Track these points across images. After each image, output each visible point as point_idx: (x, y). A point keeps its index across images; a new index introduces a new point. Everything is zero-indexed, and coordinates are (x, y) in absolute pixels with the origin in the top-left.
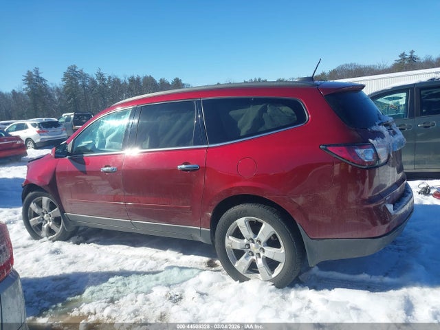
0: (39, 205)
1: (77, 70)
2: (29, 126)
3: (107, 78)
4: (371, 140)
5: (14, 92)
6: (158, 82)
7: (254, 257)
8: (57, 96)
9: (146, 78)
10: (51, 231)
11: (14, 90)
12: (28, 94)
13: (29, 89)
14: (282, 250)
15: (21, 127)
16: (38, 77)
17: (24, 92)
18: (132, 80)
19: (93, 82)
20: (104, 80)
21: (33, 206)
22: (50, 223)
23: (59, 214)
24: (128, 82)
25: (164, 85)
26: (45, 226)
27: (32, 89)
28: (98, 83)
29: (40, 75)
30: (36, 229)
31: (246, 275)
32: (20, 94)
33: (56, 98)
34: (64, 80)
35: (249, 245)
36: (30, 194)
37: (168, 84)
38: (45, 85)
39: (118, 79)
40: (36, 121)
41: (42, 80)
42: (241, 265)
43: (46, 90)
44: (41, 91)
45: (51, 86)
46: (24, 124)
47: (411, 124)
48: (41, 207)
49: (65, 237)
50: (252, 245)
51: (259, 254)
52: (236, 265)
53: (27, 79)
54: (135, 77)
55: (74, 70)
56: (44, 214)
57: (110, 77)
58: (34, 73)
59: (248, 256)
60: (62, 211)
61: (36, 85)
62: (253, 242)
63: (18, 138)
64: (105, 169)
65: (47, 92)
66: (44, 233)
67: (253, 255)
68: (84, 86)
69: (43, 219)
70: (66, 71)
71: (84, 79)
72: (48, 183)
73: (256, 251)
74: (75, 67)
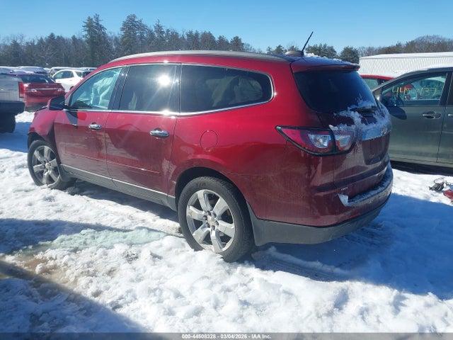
0: (42, 153)
1: (136, 20)
2: (75, 74)
3: (165, 31)
4: (331, 126)
5: (74, 38)
6: (217, 39)
7: (210, 229)
8: (115, 45)
9: (204, 34)
10: (50, 180)
11: (74, 36)
12: (87, 41)
13: (88, 36)
14: (232, 226)
15: (68, 75)
16: (98, 24)
17: (84, 39)
18: (190, 35)
19: (151, 34)
20: (162, 32)
21: (36, 153)
22: (50, 172)
23: (56, 164)
24: (186, 37)
25: (222, 44)
26: (46, 174)
27: (91, 37)
28: (156, 35)
29: (100, 23)
30: (39, 176)
31: (202, 245)
32: (80, 40)
33: (114, 47)
34: (122, 29)
35: (206, 216)
36: (34, 142)
37: (227, 42)
38: (104, 33)
39: (177, 34)
40: (82, 70)
41: (101, 28)
42: (198, 234)
43: (105, 38)
44: (100, 40)
45: (109, 35)
46: (70, 72)
47: (440, 113)
48: (43, 155)
49: (62, 187)
50: (210, 218)
51: (214, 227)
52: (194, 235)
53: (88, 26)
54: (194, 32)
55: (134, 21)
56: (45, 163)
57: (168, 31)
58: (94, 20)
59: (205, 227)
60: (59, 162)
61: (96, 33)
62: (210, 214)
63: (59, 85)
64: (92, 126)
65: (105, 41)
66: (44, 181)
67: (209, 227)
68: (142, 37)
69: (45, 167)
70: (125, 20)
71: (143, 30)
72: (47, 133)
73: (211, 224)
74: (134, 16)
